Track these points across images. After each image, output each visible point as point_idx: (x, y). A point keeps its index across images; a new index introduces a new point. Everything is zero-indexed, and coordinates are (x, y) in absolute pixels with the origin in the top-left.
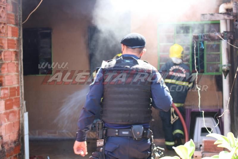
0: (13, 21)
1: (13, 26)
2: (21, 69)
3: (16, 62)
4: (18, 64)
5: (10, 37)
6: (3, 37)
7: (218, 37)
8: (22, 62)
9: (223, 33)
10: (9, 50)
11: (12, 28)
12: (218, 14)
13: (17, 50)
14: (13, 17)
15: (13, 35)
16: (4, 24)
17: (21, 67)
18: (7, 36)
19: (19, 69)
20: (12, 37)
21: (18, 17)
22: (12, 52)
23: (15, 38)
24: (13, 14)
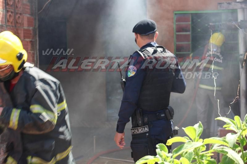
0: (29, 11)
1: (28, 16)
2: (37, 59)
3: (32, 52)
4: (34, 54)
5: (26, 27)
6: (19, 27)
7: (235, 26)
8: (38, 52)
9: (240, 22)
10: (25, 39)
11: (28, 17)
12: (235, 3)
13: (33, 40)
14: (29, 7)
15: (29, 25)
16: (20, 14)
17: (37, 57)
18: (24, 26)
19: (35, 59)
20: (28, 27)
21: (34, 6)
22: (27, 42)
23: (31, 28)
24: (28, 4)
